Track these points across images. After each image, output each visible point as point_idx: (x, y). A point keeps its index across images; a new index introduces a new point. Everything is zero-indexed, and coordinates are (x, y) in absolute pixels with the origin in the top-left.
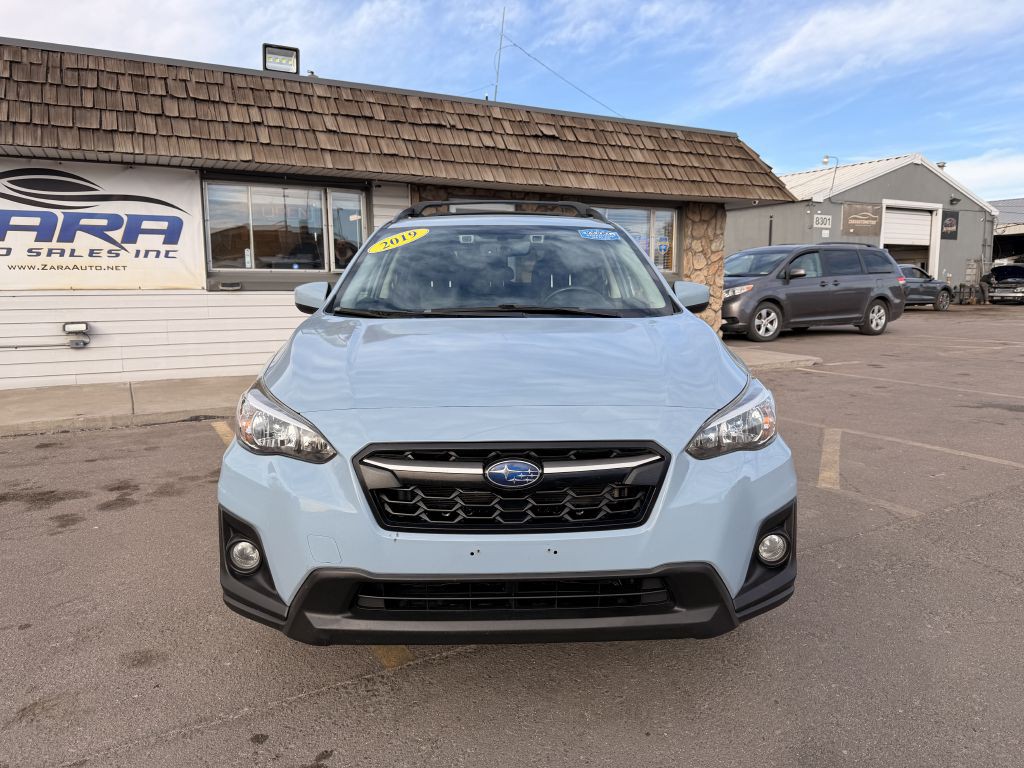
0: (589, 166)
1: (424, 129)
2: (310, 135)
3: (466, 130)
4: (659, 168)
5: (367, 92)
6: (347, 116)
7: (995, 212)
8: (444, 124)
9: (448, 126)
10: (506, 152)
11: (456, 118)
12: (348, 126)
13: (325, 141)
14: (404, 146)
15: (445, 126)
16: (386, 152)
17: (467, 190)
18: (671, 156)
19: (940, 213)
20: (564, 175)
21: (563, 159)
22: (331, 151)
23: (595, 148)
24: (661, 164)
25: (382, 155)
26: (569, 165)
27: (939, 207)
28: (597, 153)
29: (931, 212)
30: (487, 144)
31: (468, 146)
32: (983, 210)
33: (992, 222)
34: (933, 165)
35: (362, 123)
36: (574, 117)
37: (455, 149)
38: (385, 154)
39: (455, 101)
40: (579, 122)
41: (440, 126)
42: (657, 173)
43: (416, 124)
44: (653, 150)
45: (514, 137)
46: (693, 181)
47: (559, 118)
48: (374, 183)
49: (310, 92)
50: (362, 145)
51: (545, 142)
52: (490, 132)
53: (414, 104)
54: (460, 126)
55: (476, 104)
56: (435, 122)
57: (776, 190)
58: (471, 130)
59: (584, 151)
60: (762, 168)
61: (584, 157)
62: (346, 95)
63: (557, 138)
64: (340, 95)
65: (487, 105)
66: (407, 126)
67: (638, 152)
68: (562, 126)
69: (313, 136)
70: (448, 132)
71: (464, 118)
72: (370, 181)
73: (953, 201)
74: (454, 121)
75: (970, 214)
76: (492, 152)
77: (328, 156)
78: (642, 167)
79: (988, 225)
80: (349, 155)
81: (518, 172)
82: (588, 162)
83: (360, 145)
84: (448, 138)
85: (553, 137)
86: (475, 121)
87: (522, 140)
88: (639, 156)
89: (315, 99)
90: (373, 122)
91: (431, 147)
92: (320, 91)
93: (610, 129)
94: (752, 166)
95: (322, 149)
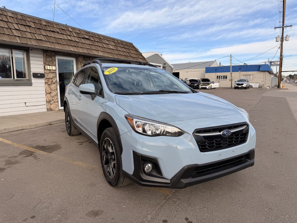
0: (99, 49)
1: (48, 32)
2: (9, 30)
3: (62, 34)
4: (116, 51)
5: (27, 17)
6: (22, 25)
7: (173, 67)
8: (55, 31)
9: (56, 32)
10: (75, 42)
11: (58, 29)
12: (23, 28)
13: (15, 33)
14: (43, 37)
15: (55, 32)
16: (38, 38)
17: (61, 53)
18: (119, 48)
19: (162, 66)
20: (93, 51)
21: (92, 46)
22: (18, 36)
23: (99, 43)
24: (117, 50)
25: (36, 39)
26: (94, 48)
27: (162, 65)
28: (100, 45)
29: (160, 66)
30: (70, 39)
31: (64, 39)
32: (170, 66)
33: (172, 69)
34: (160, 54)
35: (27, 28)
36: (92, 33)
37: (60, 40)
38: (38, 39)
39: (57, 24)
40: (94, 35)
41: (54, 32)
42: (116, 52)
43: (46, 30)
44: (114, 46)
45: (77, 38)
46: (125, 56)
47: (88, 33)
48: (30, 49)
49: (6, 14)
50: (29, 36)
51: (86, 40)
52: (70, 35)
53: (44, 23)
54: (60, 32)
55: (64, 26)
56: (52, 30)
57: (144, 60)
58: (64, 34)
59: (97, 44)
60: (140, 53)
61: (97, 46)
62: (20, 17)
63: (89, 39)
64: (18, 17)
65: (67, 27)
66: (43, 30)
67: (111, 46)
68: (89, 36)
69: (10, 31)
70: (56, 34)
71: (61, 30)
72: (28, 48)
73: (165, 64)
74: (58, 30)
75: (168, 67)
76: (71, 42)
77: (17, 38)
78: (112, 50)
79: (171, 70)
80: (25, 39)
81: (80, 48)
82: (99, 47)
83: (28, 35)
84: (57, 36)
85: (88, 39)
86: (64, 31)
87: (79, 38)
88: (111, 47)
89: (8, 17)
90: (31, 28)
91: (52, 38)
92: (10, 15)
93: (102, 38)
94: (137, 53)
95: (15, 36)
